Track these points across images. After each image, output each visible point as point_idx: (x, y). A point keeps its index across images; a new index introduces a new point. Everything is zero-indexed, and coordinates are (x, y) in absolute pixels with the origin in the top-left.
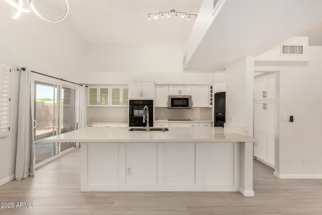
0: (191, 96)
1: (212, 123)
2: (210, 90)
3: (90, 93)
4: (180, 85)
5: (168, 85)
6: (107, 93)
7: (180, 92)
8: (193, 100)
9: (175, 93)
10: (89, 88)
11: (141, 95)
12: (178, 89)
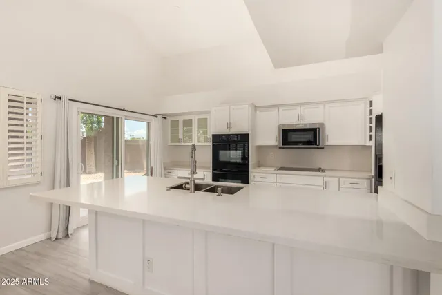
0: (323, 125)
1: (370, 179)
2: (368, 108)
3: (171, 127)
4: (300, 105)
5: (277, 106)
6: (191, 126)
7: (301, 117)
8: (327, 133)
9: (291, 119)
10: (169, 119)
11: (230, 125)
12: (297, 111)
